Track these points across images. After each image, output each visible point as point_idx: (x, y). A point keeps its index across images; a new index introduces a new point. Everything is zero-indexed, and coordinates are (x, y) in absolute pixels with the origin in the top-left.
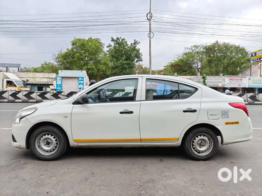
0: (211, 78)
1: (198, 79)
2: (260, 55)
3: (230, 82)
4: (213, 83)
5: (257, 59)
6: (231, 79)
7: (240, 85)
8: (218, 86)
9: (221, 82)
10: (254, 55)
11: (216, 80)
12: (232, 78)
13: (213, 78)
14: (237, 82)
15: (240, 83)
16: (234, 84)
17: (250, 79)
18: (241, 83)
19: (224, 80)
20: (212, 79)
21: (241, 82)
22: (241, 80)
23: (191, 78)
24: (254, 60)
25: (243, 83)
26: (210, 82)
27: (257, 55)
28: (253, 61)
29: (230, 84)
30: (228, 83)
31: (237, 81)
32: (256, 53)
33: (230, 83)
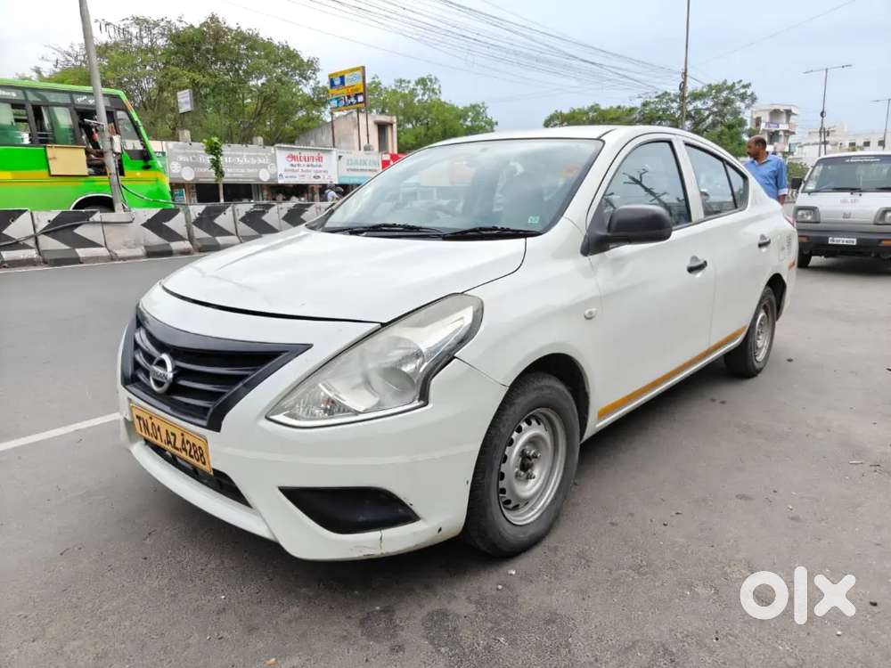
0: (233, 153)
1: (192, 154)
2: (354, 83)
3: (292, 165)
4: (243, 171)
5: (349, 97)
6: (294, 158)
7: (319, 177)
8: (259, 179)
9: (265, 166)
10: (337, 82)
11: (248, 157)
12: (295, 153)
13: (240, 153)
14: (308, 166)
15: (318, 169)
16: (303, 174)
17: (340, 157)
18: (321, 169)
19: (273, 159)
20: (238, 156)
21: (320, 166)
22: (320, 159)
23: (165, 150)
24: (338, 100)
25: (326, 169)
26: (232, 165)
27: (346, 85)
28: (336, 102)
29: (290, 174)
30: (286, 170)
31: (310, 163)
32: (342, 78)
33: (293, 171)
